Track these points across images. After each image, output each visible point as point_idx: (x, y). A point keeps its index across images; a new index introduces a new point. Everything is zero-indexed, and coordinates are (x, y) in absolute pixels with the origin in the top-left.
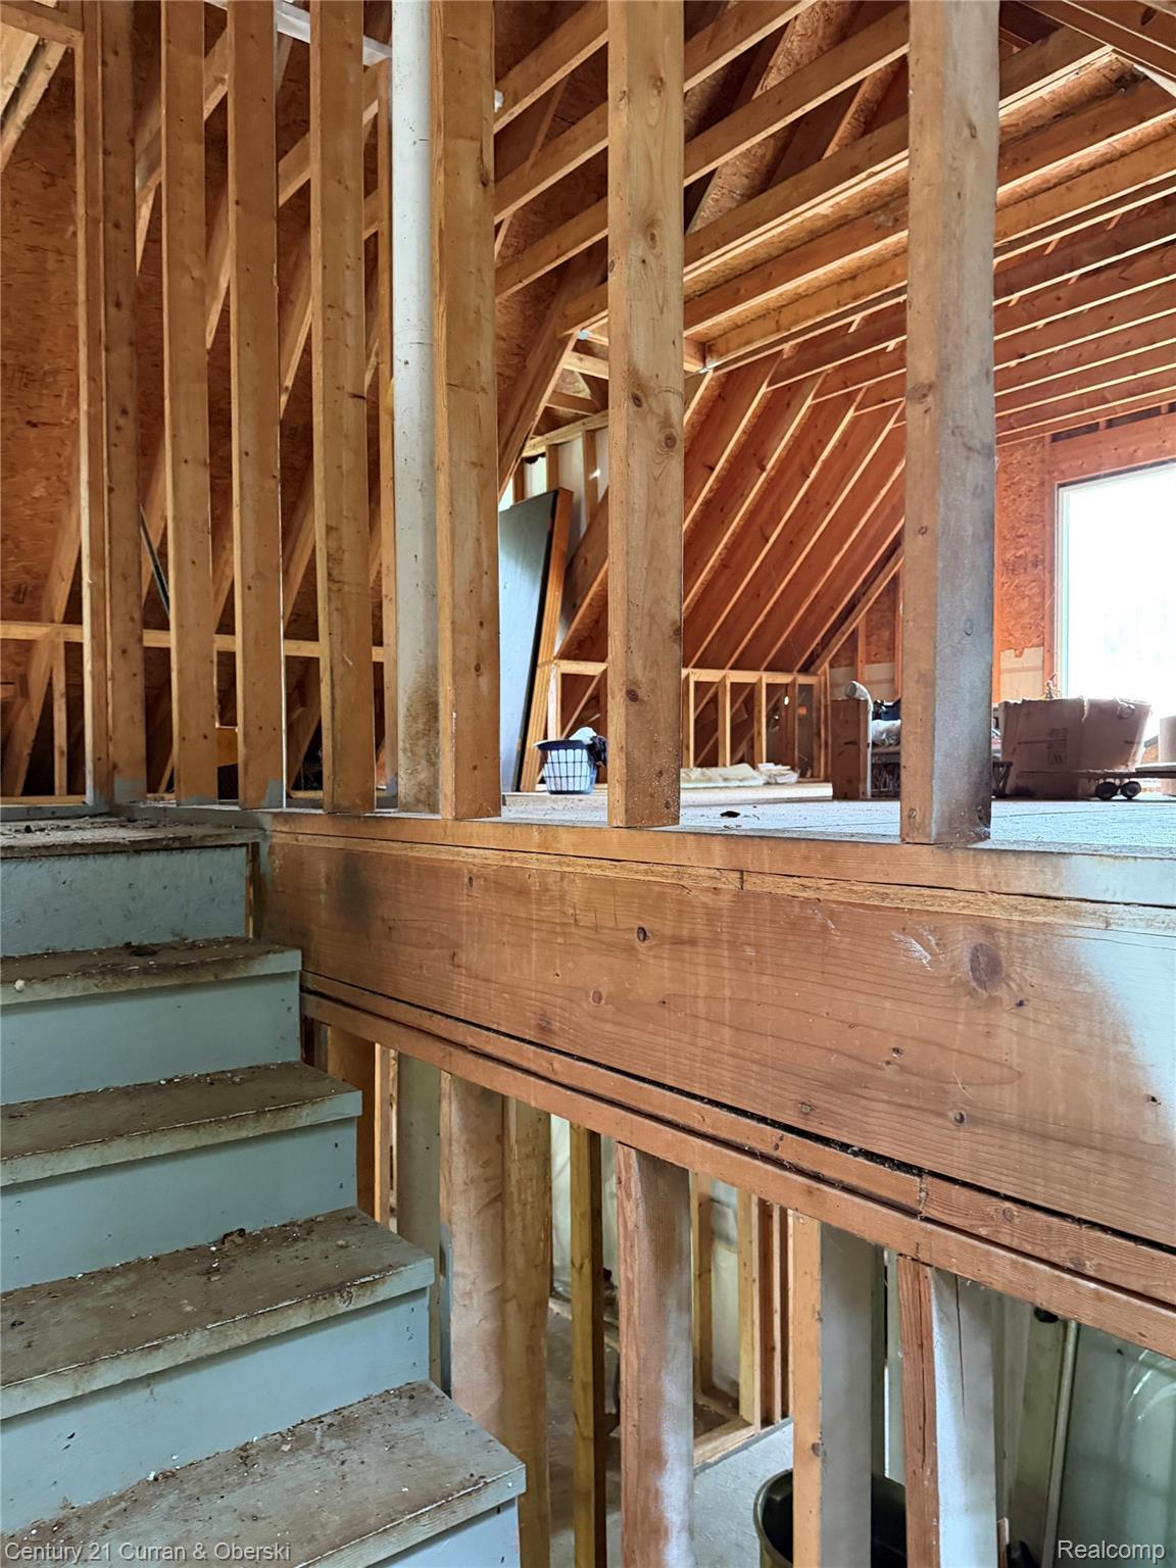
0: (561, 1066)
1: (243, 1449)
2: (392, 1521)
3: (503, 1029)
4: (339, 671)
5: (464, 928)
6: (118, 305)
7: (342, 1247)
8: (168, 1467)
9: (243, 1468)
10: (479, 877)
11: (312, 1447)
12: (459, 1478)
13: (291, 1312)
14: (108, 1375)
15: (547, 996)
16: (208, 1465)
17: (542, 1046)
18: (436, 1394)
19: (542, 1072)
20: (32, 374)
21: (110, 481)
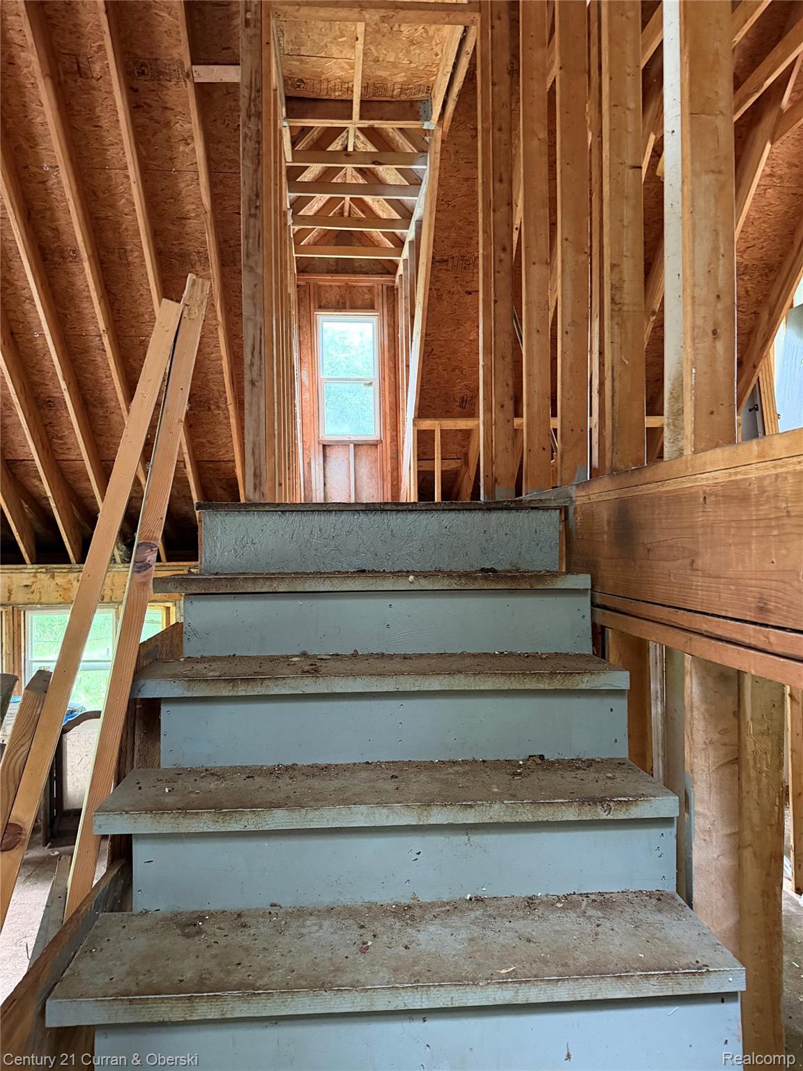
0: (776, 639)
1: (531, 898)
2: (627, 972)
3: (730, 615)
4: (618, 369)
5: (700, 539)
6: (501, 181)
7: (610, 778)
8: (479, 894)
9: (528, 909)
10: (710, 495)
11: (578, 910)
12: (686, 961)
13: (564, 808)
14: (439, 816)
15: (764, 582)
16: (507, 901)
17: (761, 625)
18: (679, 902)
19: (761, 646)
20: (468, 260)
21: (495, 296)
